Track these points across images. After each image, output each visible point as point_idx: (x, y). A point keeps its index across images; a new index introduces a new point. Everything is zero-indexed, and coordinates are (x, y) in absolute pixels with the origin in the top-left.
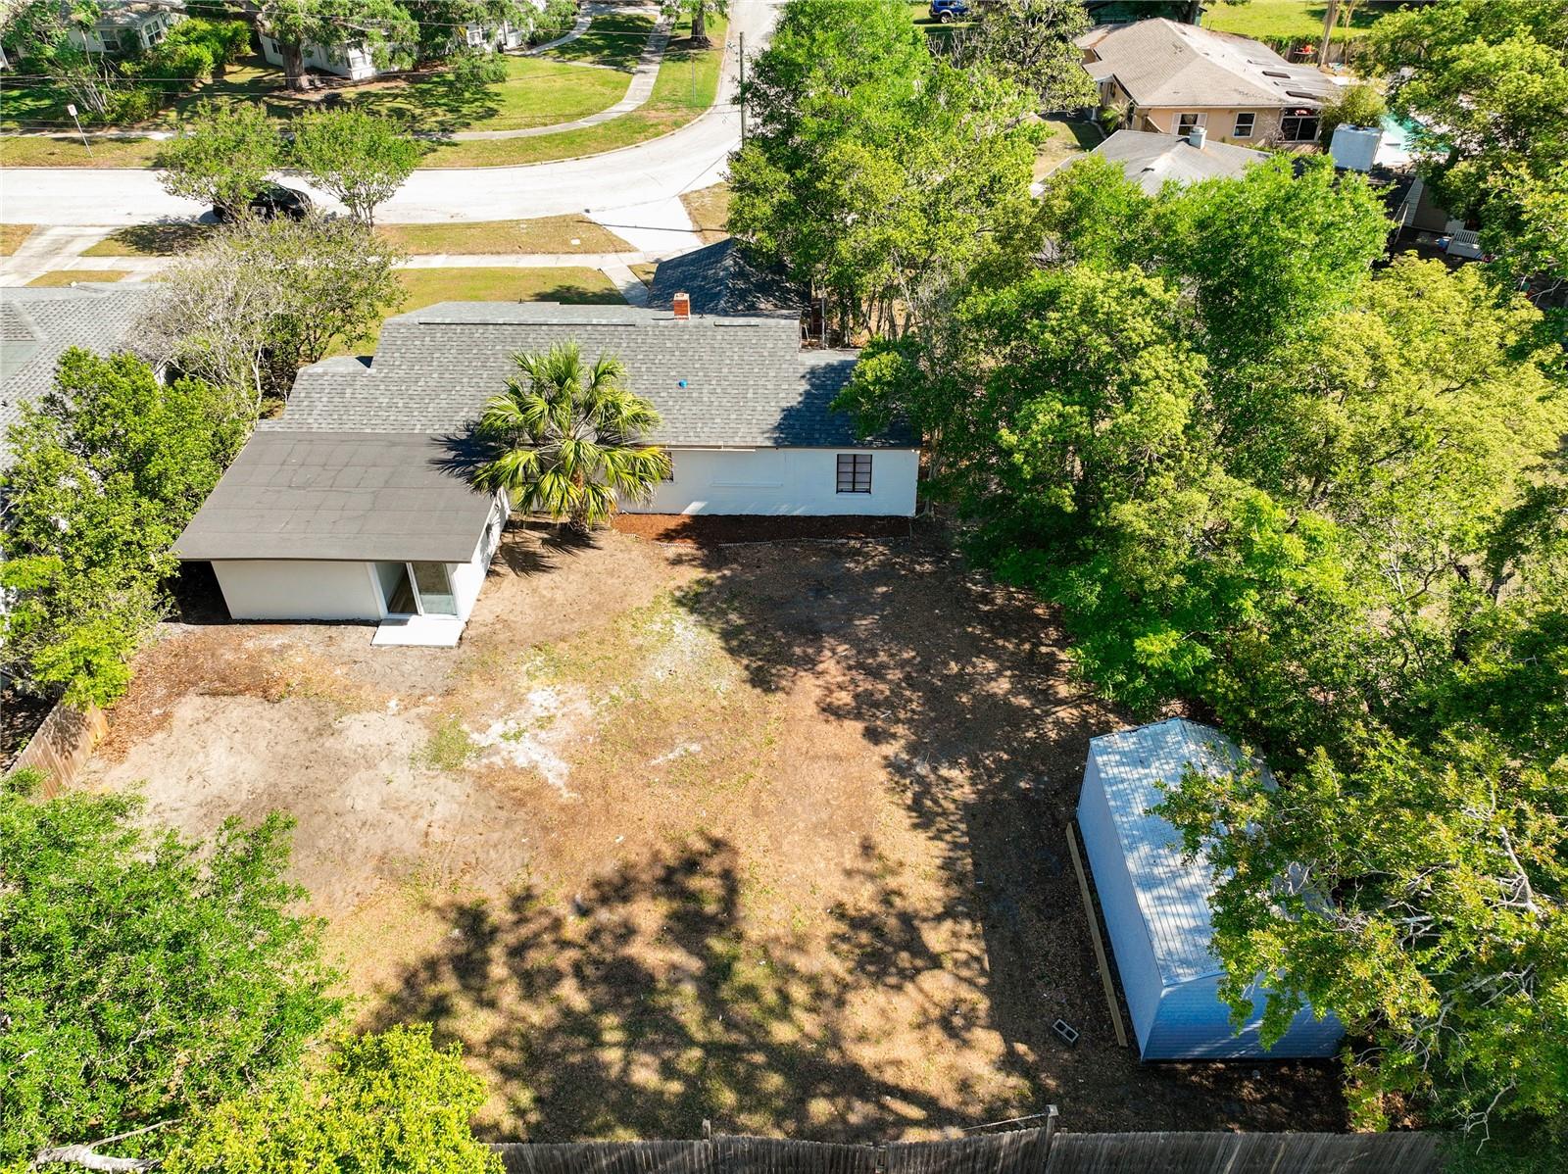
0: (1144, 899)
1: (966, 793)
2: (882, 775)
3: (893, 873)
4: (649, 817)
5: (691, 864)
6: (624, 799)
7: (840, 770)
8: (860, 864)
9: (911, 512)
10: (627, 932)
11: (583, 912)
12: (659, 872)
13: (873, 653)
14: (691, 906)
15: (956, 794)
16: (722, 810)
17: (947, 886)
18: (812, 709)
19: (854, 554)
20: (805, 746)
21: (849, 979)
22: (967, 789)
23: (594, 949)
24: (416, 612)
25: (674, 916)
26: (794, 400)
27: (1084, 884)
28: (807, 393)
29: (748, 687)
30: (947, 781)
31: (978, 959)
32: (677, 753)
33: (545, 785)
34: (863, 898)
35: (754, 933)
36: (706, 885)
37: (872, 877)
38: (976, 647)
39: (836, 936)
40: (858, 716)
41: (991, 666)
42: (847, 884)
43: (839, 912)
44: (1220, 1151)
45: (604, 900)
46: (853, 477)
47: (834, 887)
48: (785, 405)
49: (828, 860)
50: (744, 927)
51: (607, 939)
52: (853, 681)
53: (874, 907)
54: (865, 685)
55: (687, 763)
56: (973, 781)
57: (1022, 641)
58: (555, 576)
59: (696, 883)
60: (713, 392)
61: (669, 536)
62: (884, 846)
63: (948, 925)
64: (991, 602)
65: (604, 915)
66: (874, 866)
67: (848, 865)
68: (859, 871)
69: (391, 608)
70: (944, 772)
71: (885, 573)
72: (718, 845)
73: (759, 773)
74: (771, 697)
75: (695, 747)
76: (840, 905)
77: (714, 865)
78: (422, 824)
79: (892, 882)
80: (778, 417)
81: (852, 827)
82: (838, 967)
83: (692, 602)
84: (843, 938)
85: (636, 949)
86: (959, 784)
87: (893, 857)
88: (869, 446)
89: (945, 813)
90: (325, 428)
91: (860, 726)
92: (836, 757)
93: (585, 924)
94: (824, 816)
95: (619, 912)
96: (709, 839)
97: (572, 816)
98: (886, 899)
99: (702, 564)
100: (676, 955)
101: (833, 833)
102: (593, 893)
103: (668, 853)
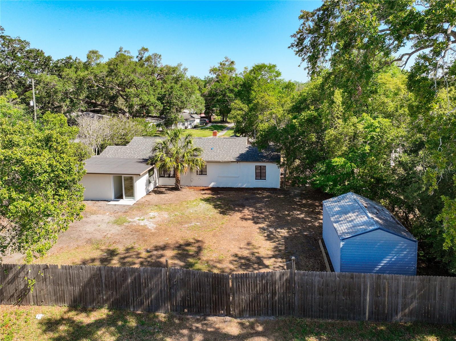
2: (258, 231)
3: (257, 249)
4: (179, 235)
5: (188, 244)
6: (172, 231)
7: (244, 229)
8: (246, 247)
9: (279, 187)
10: (162, 256)
11: (148, 252)
12: (177, 245)
13: (261, 210)
14: (185, 252)
15: (282, 234)
16: (203, 235)
17: (274, 252)
18: (238, 218)
19: (259, 194)
20: (234, 225)
21: (235, 269)
22: (286, 234)
23: (149, 259)
24: (122, 198)
25: (179, 254)
26: (244, 153)
27: (324, 254)
28: (248, 151)
29: (219, 214)
30: (279, 232)
31: (283, 267)
32: (192, 224)
33: (148, 228)
34: (246, 253)
35: (204, 258)
36: (192, 250)
37: (249, 249)
38: (295, 209)
39: (233, 260)
41: (299, 213)
42: (240, 250)
43: (236, 255)
45: (156, 250)
46: (261, 174)
47: (236, 251)
48: (241, 153)
49: (235, 246)
50: (201, 257)
51: (154, 257)
52: (252, 214)
53: (248, 255)
54: (256, 215)
55: (195, 226)
56: (288, 232)
57: (310, 209)
58: (167, 195)
59: (189, 248)
60: (221, 150)
61: (203, 190)
62: (254, 242)
63: (273, 260)
64: (301, 202)
65: (155, 253)
66: (250, 247)
67: (242, 247)
68: (245, 248)
69: (115, 198)
70: (278, 230)
71: (267, 197)
72: (198, 241)
73: (217, 229)
74: (225, 216)
75: (197, 224)
77: (197, 245)
78: (105, 234)
80: (238, 155)
81: (245, 239)
82: (232, 267)
83: (207, 200)
84: (235, 261)
85: (163, 259)
86: (284, 232)
87: (257, 246)
88: (264, 162)
89: (277, 238)
91: (252, 221)
92: (243, 227)
93: (149, 254)
94: (236, 237)
95: (161, 252)
96: (196, 240)
97: (153, 234)
98: (253, 254)
99: (212, 194)
100: (176, 262)
101: (238, 240)
102: (153, 248)
103: (182, 242)
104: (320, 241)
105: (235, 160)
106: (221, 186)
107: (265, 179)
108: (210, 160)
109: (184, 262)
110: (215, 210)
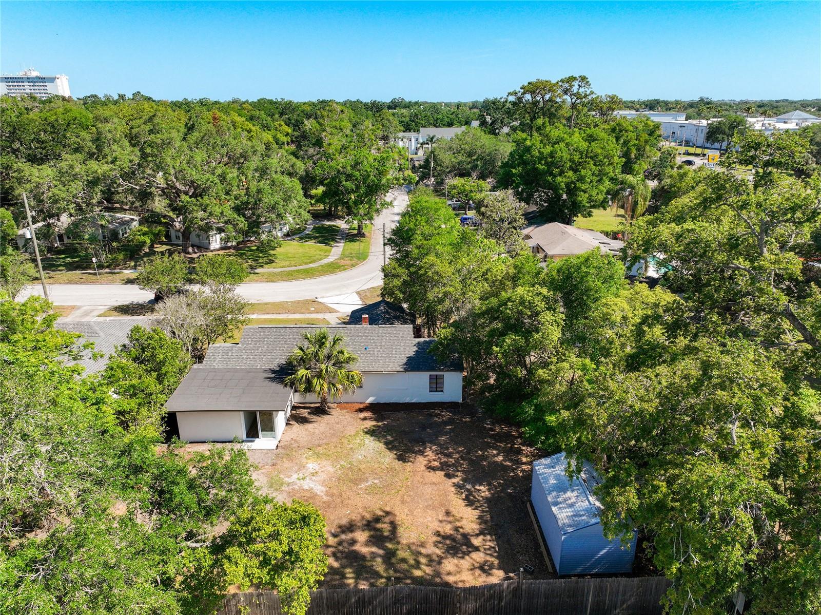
0: (554, 509)
1: (487, 494)
2: (453, 489)
3: (459, 521)
4: (360, 504)
5: (377, 520)
6: (349, 499)
7: (436, 488)
8: (445, 518)
9: (460, 401)
10: (354, 541)
11: (334, 536)
12: (364, 522)
13: (447, 449)
14: (379, 533)
15: (483, 494)
16: (389, 502)
17: (480, 524)
18: (423, 468)
19: (437, 415)
20: (421, 480)
21: (443, 555)
22: (487, 493)
23: (340, 548)
24: (258, 437)
25: (371, 536)
26: (412, 354)
27: (534, 522)
28: (417, 351)
29: (397, 461)
30: (479, 490)
31: (493, 548)
32: (369, 483)
33: (316, 495)
34: (448, 529)
35: (404, 542)
36: (385, 527)
37: (450, 522)
38: (489, 446)
39: (437, 542)
40: (442, 470)
41: (495, 452)
42: (440, 525)
43: (438, 534)
44: (586, 590)
45: (343, 532)
46: (436, 384)
47: (435, 526)
48: (408, 356)
49: (433, 517)
50: (400, 539)
51: (345, 545)
52: (439, 458)
53: (452, 532)
54: (444, 459)
55: (374, 487)
56: (489, 490)
57: (507, 444)
58: (315, 424)
59: (379, 526)
60: (379, 351)
61: (360, 410)
62: (454, 511)
63: (481, 537)
64: (494, 431)
65: (343, 537)
66: (451, 519)
67: (441, 519)
68: (445, 521)
69: (248, 436)
70: (477, 487)
71: (450, 421)
72: (388, 513)
73: (403, 489)
74: (406, 464)
75: (376, 481)
76: (438, 532)
77: (387, 519)
79: (458, 524)
80: (405, 360)
81: (442, 506)
82: (438, 551)
83: (372, 432)
84: (440, 542)
85: (357, 547)
86: (484, 491)
87: (458, 516)
88: (442, 370)
89: (478, 501)
90: (221, 367)
91: (443, 473)
92: (434, 483)
93: (336, 540)
94: (430, 503)
95: (349, 536)
96: (384, 511)
97: (328, 505)
98: (456, 529)
100: (374, 549)
101: (434, 509)
102: (338, 530)
103: (368, 516)
104: (528, 505)
106: (382, 402)
107: (443, 391)
108: (367, 369)
109: (383, 549)
110: (388, 453)
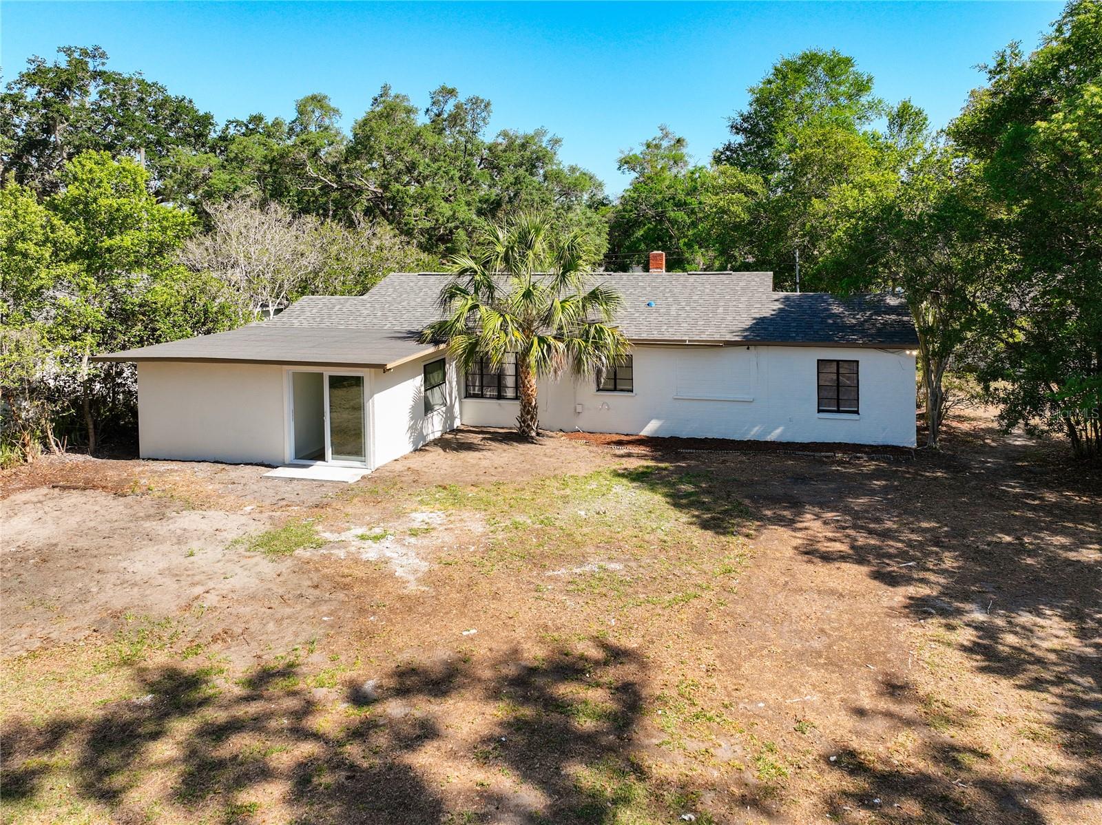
1: (1070, 644)
4: (526, 616)
5: (568, 669)
6: (496, 596)
7: (842, 605)
9: (911, 441)
10: (426, 732)
11: (358, 697)
12: (510, 671)
13: (878, 521)
14: (555, 717)
16: (643, 621)
18: (789, 552)
19: (841, 463)
20: (783, 579)
23: (353, 751)
24: (323, 461)
25: (518, 725)
32: (587, 568)
33: (392, 576)
40: (861, 561)
41: (1062, 539)
43: (852, 762)
45: (402, 692)
48: (756, 315)
49: (828, 695)
50: (647, 757)
51: (381, 740)
52: (848, 537)
55: (601, 578)
58: (487, 453)
59: (565, 690)
61: (620, 443)
62: (931, 686)
65: (395, 709)
66: (912, 710)
70: (1020, 619)
72: (616, 655)
73: (707, 595)
74: (729, 538)
75: (613, 566)
76: (852, 754)
77: (611, 674)
80: (748, 323)
83: (639, 477)
84: (860, 801)
85: (424, 759)
86: (1055, 633)
89: (1040, 662)
91: (864, 570)
92: (832, 592)
93: (358, 715)
94: (816, 644)
95: (423, 707)
96: (605, 646)
97: (409, 605)
98: (947, 754)
99: (654, 459)
100: (503, 780)
101: (834, 664)
102: (391, 683)
103: (534, 653)
105: (737, 339)
106: (684, 435)
107: (857, 412)
108: (644, 336)
109: (546, 785)
110: (673, 513)
